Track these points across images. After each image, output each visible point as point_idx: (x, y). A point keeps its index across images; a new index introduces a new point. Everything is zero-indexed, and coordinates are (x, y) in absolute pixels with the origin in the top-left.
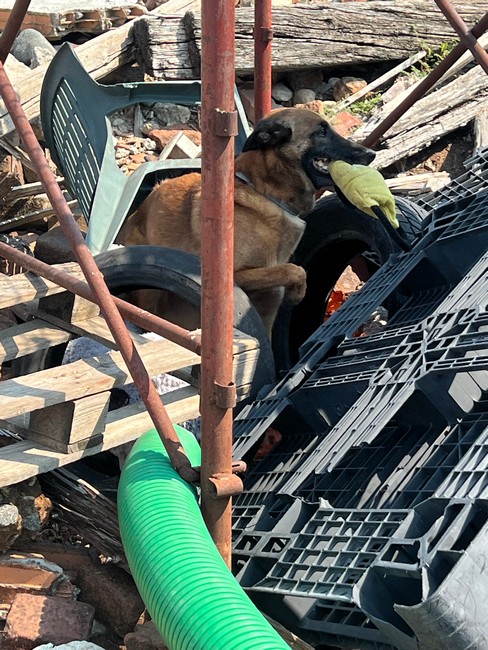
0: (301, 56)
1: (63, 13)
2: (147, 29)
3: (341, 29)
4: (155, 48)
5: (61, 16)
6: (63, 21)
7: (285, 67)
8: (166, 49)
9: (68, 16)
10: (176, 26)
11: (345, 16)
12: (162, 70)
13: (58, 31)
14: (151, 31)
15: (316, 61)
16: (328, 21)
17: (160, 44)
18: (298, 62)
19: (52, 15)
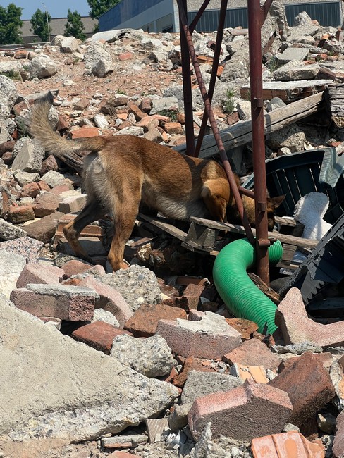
1: (292, 89)
2: (328, 92)
4: (332, 102)
5: (292, 91)
6: (293, 93)
8: (339, 101)
9: (295, 90)
12: (336, 112)
13: (290, 98)
14: (330, 93)
17: (335, 99)
19: (287, 90)
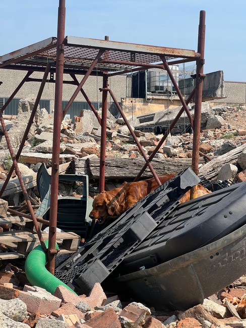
0: (125, 174)
2: (74, 163)
3: (139, 166)
5: (50, 159)
7: (119, 177)
8: (80, 169)
10: (84, 162)
11: (140, 162)
13: (49, 164)
15: (130, 175)
16: (135, 163)
18: (124, 175)
19: (47, 159)
